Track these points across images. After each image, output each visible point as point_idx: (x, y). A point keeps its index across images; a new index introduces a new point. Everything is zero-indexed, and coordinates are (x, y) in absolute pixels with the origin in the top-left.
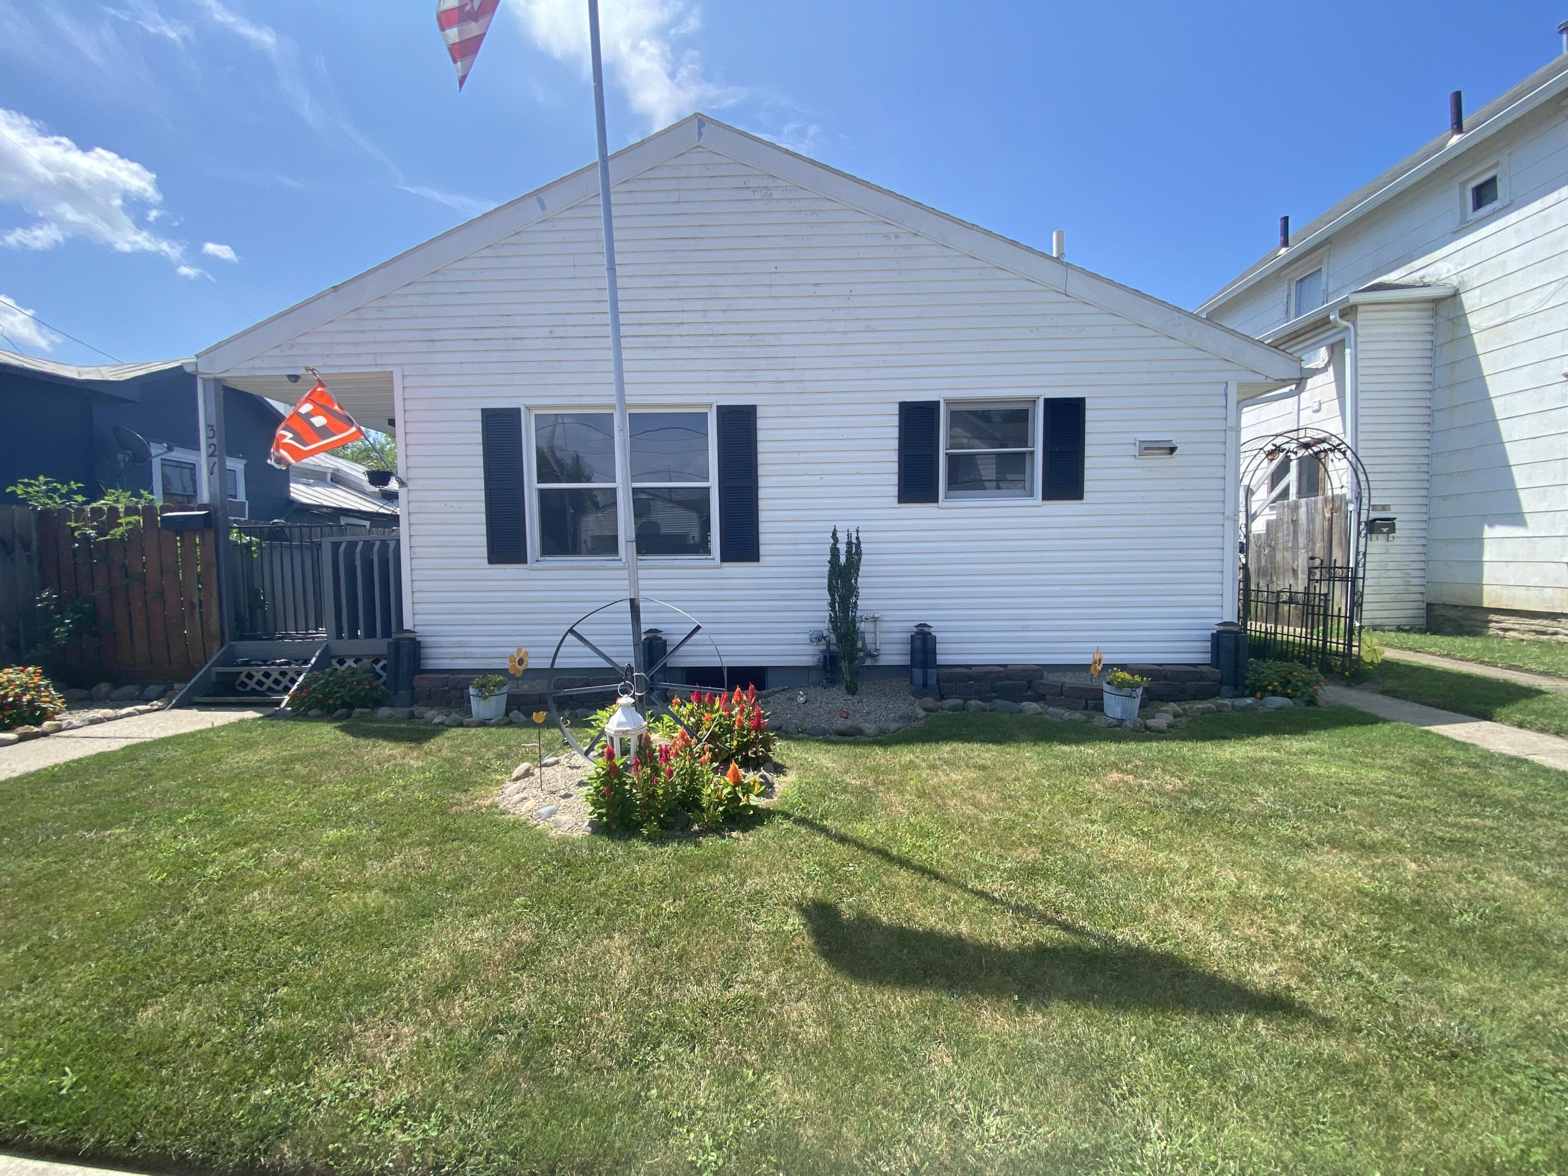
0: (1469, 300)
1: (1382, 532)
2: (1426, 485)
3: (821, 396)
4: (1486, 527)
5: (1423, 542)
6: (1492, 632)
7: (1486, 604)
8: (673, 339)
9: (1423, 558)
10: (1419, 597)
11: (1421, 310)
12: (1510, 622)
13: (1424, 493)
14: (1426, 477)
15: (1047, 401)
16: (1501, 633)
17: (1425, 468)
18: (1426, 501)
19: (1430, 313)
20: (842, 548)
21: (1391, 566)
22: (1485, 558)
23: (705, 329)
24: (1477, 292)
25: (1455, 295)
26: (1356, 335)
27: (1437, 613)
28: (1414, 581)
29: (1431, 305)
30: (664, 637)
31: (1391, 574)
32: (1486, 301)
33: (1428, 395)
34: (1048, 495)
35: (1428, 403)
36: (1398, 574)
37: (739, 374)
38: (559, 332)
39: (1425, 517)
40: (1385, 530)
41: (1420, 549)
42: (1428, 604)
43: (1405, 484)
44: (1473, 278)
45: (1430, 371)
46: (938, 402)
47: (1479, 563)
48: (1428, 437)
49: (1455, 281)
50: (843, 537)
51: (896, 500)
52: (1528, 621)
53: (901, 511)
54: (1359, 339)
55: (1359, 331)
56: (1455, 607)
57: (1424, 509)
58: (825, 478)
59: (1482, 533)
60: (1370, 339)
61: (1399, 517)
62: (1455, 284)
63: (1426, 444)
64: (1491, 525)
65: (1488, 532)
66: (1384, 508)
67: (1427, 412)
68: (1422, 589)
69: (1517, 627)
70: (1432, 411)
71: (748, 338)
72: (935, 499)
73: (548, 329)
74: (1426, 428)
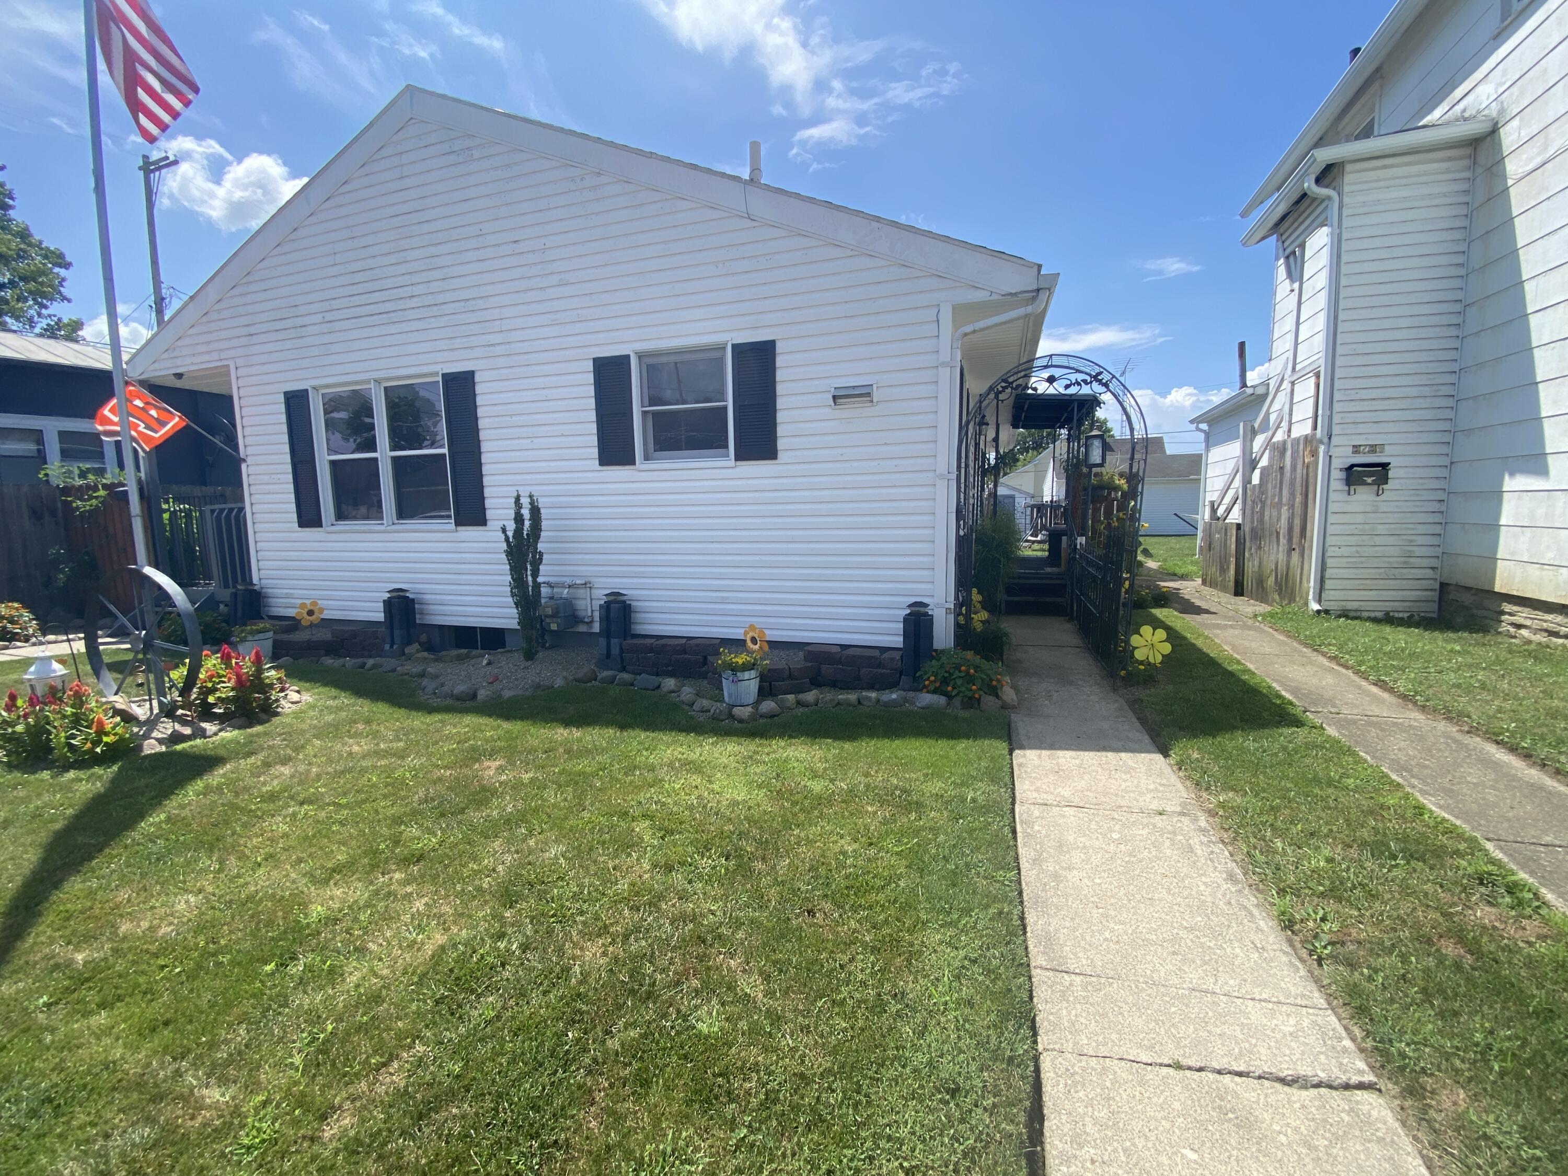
0: (1510, 137)
1: (1365, 483)
2: (1450, 414)
3: (526, 357)
4: (1507, 477)
5: (1441, 495)
6: (1504, 627)
7: (1497, 589)
8: (407, 312)
9: (1438, 518)
10: (1429, 573)
11: (1450, 159)
12: (1523, 615)
13: (1446, 426)
14: (1450, 402)
15: (734, 346)
16: (1512, 630)
17: (1449, 390)
18: (1447, 438)
19: (1467, 162)
20: (526, 513)
21: (1381, 529)
22: (1503, 521)
23: (430, 300)
24: (1515, 123)
25: (1494, 131)
26: (1341, 207)
27: (1451, 597)
28: (1419, 551)
29: (1468, 151)
30: (411, 596)
31: (1378, 540)
32: (1525, 134)
33: (1457, 283)
34: (741, 456)
35: (1459, 295)
36: (1392, 541)
37: (458, 340)
38: (329, 316)
39: (1446, 461)
40: (1369, 480)
41: (1435, 506)
42: (1442, 585)
43: (1409, 415)
44: (1515, 101)
45: (1463, 247)
46: (627, 357)
47: (1495, 527)
48: (1457, 344)
49: (1494, 111)
50: (525, 501)
51: (597, 462)
52: (1541, 615)
53: (601, 474)
54: (1345, 212)
55: (1346, 200)
56: (1468, 589)
57: (1444, 449)
58: (536, 441)
59: (1501, 485)
60: (1366, 210)
61: (1394, 462)
62: (1494, 114)
63: (1452, 355)
64: (1512, 474)
65: (1511, 484)
66: (1373, 449)
67: (1458, 307)
68: (1435, 563)
69: (1528, 623)
70: (1464, 306)
71: (463, 304)
72: (632, 462)
73: (321, 316)
74: (1454, 332)
